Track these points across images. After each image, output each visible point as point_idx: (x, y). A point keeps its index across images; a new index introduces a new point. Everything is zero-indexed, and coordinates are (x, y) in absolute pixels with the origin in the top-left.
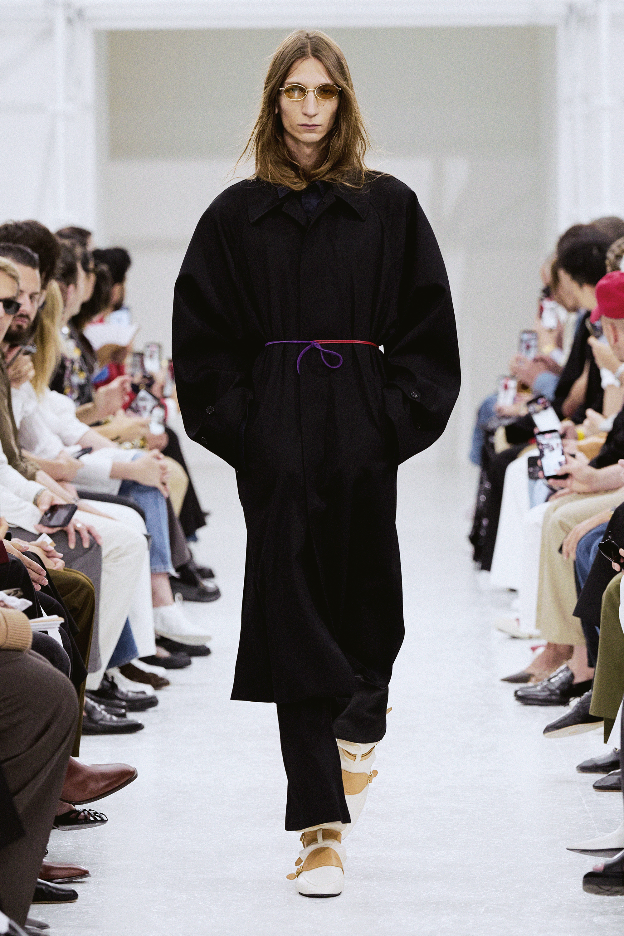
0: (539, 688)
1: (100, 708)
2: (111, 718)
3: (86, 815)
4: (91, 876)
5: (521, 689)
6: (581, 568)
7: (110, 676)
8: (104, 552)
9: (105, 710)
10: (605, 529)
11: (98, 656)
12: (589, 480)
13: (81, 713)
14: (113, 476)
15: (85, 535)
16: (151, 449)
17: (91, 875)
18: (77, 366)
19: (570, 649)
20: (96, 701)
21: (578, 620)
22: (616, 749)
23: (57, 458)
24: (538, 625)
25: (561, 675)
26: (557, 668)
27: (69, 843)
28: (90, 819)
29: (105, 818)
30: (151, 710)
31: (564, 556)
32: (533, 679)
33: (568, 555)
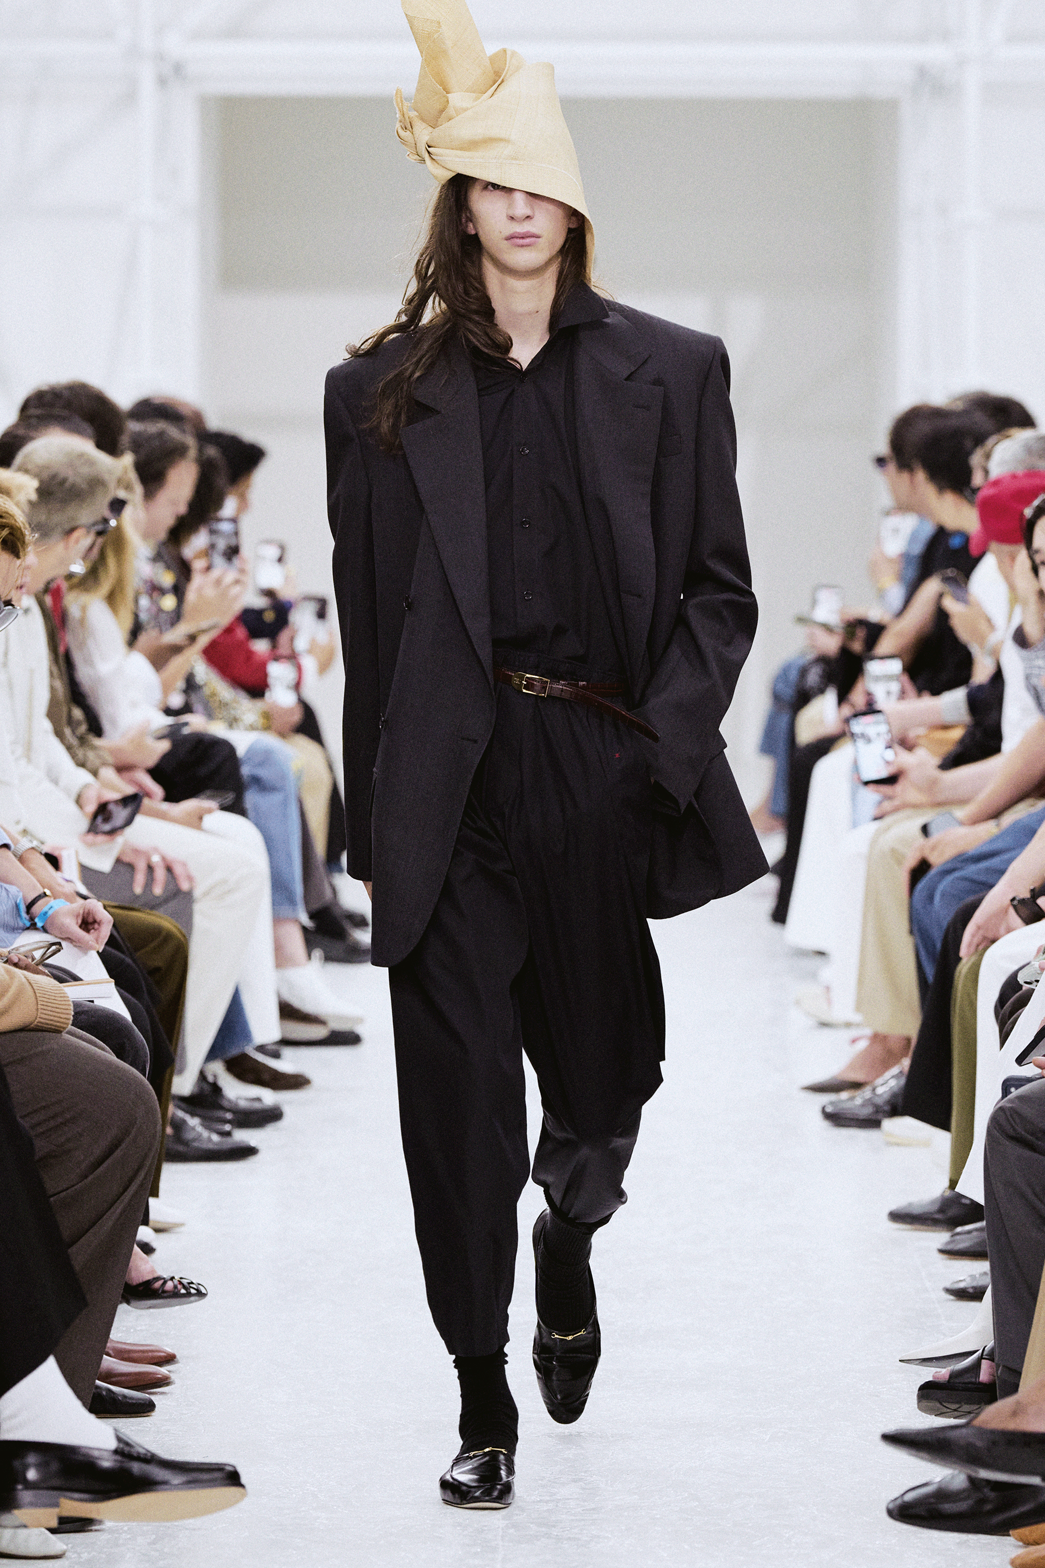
0: (857, 1103)
2: (210, 1138)
3: (175, 1286)
5: (832, 1103)
7: (209, 1074)
9: (201, 1125)
13: (164, 1130)
19: (906, 1044)
24: (859, 1007)
25: (892, 1083)
28: (181, 1292)
29: (204, 1291)
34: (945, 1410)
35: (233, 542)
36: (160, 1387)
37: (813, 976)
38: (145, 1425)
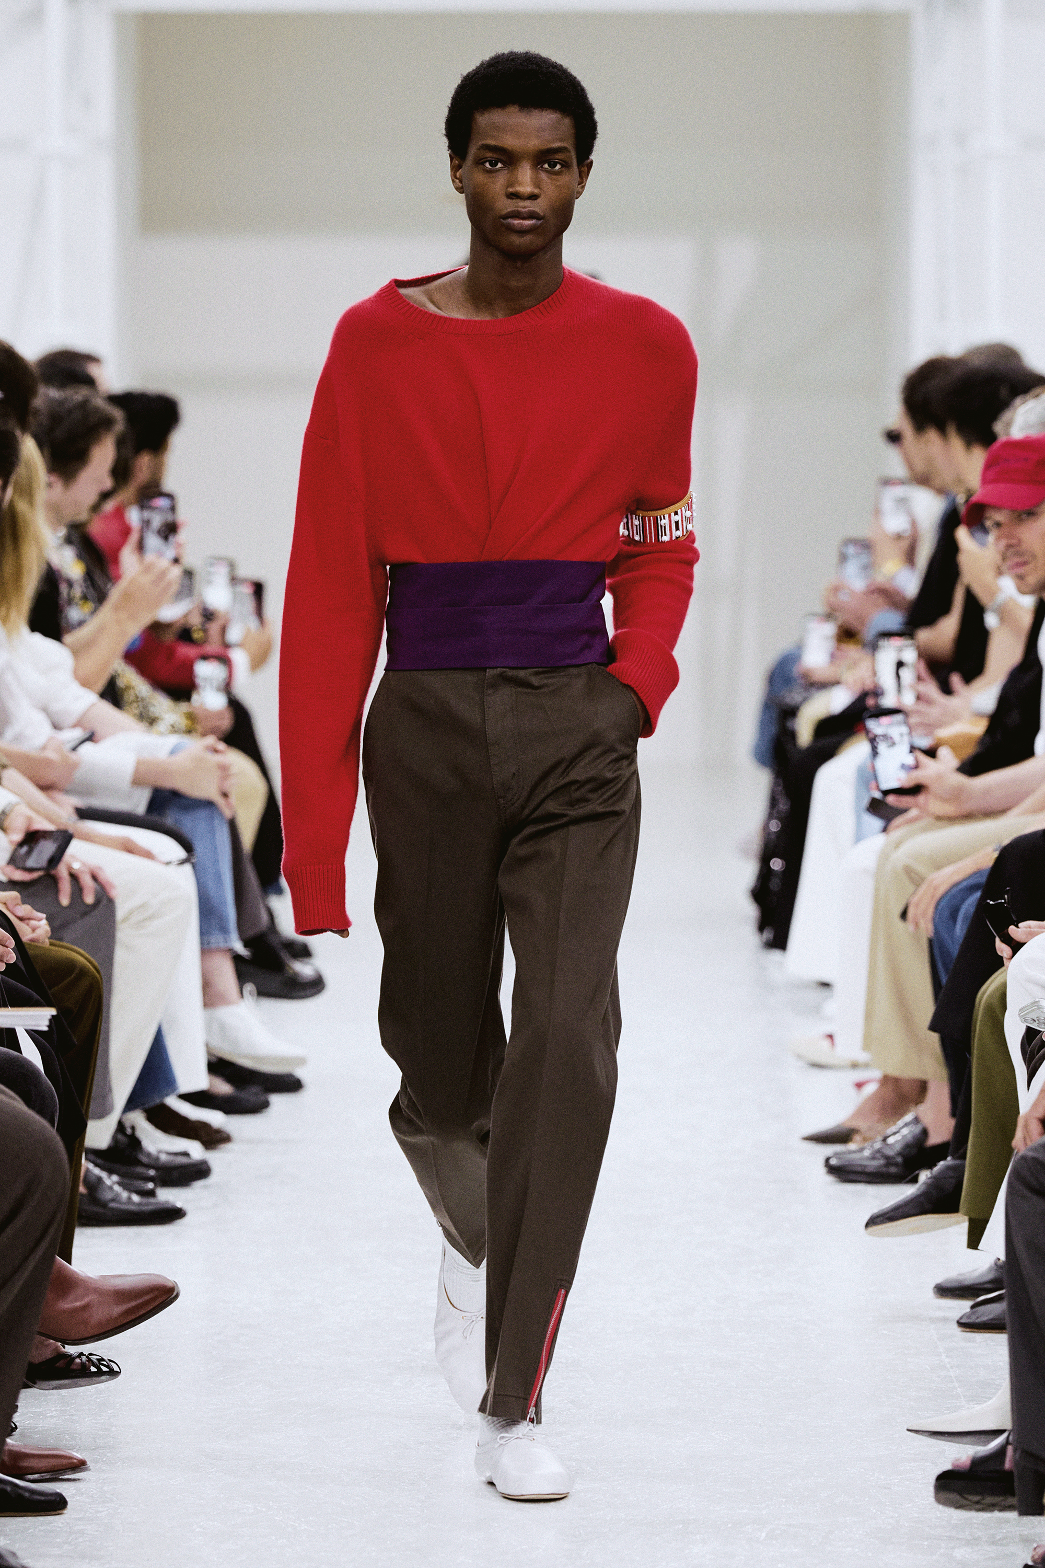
0: (867, 1153)
1: (111, 1181)
2: (129, 1198)
3: (84, 1363)
4: (90, 1470)
5: (836, 1155)
6: (942, 946)
7: (127, 1124)
8: (120, 913)
9: (119, 1184)
10: (983, 880)
11: (107, 1091)
12: (956, 795)
14: (137, 782)
15: (87, 881)
16: (204, 735)
17: (91, 1468)
18: (77, 592)
19: (922, 1087)
20: (103, 1168)
21: (935, 1037)
22: (999, 1259)
23: (44, 748)
24: (867, 1045)
25: (905, 1131)
26: (899, 1119)
27: (54, 1413)
28: (90, 1370)
29: (116, 1369)
30: (198, 1184)
31: (909, 926)
32: (857, 1138)
33: (917, 925)
35: (170, 518)
37: (816, 1010)
38: (55, 1524)
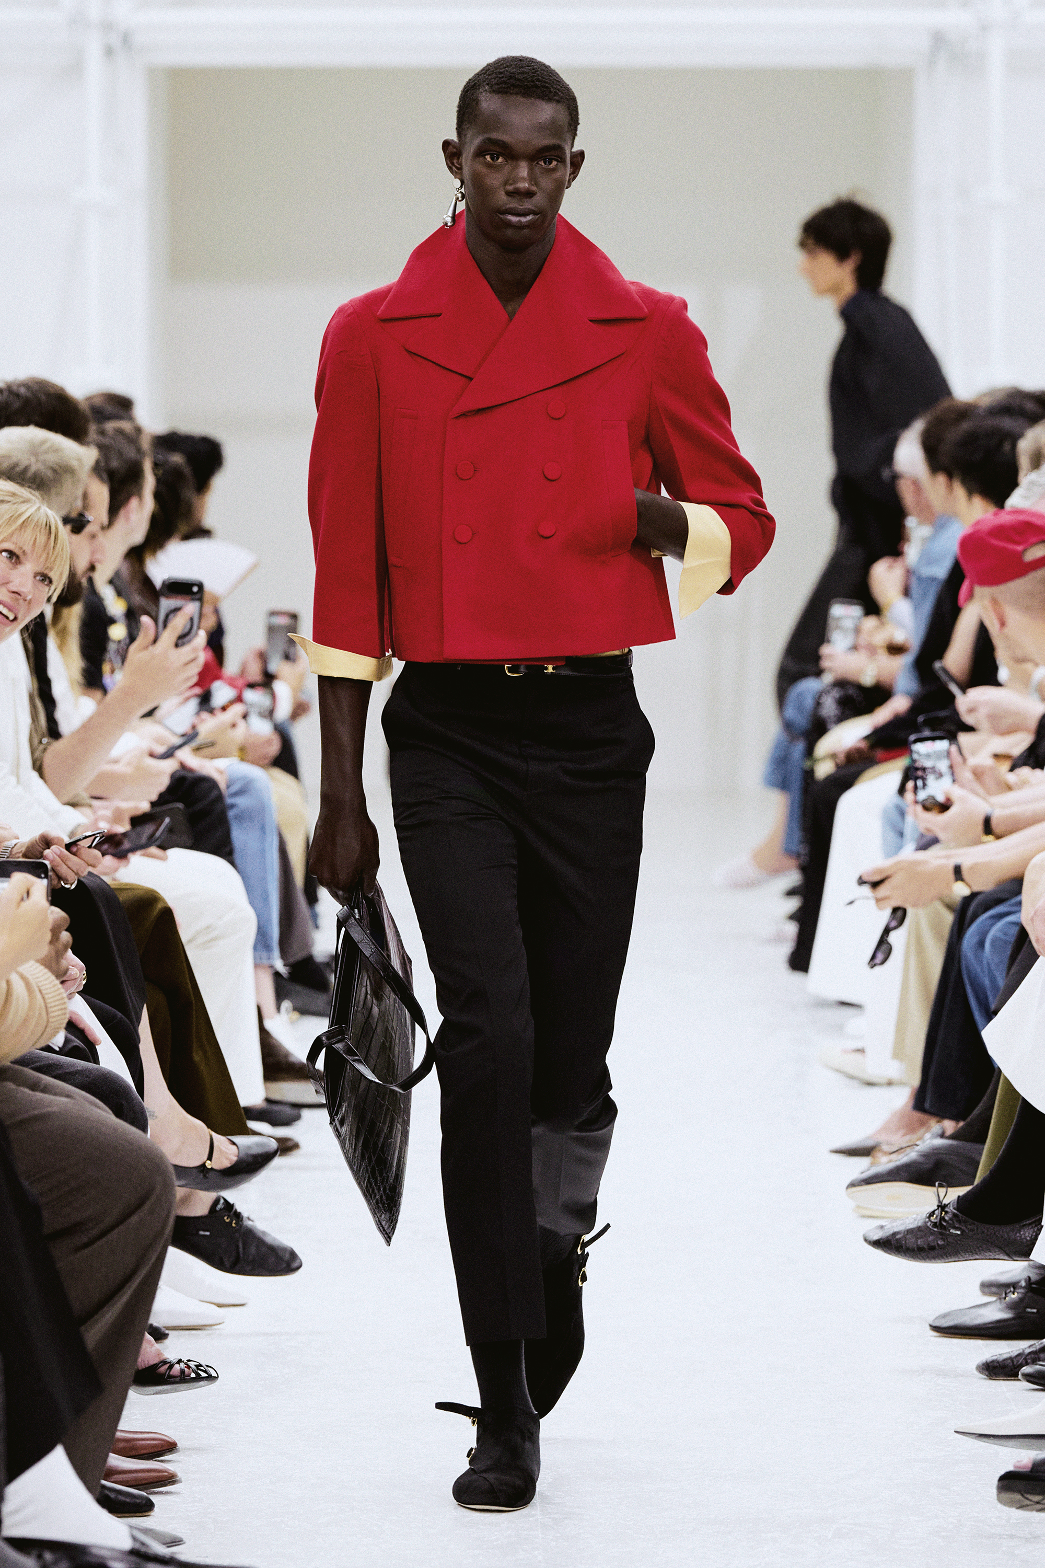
3: (183, 1369)
28: (190, 1376)
32: (881, 1151)
34: (1028, 1502)
36: (165, 1485)
37: (837, 1028)
